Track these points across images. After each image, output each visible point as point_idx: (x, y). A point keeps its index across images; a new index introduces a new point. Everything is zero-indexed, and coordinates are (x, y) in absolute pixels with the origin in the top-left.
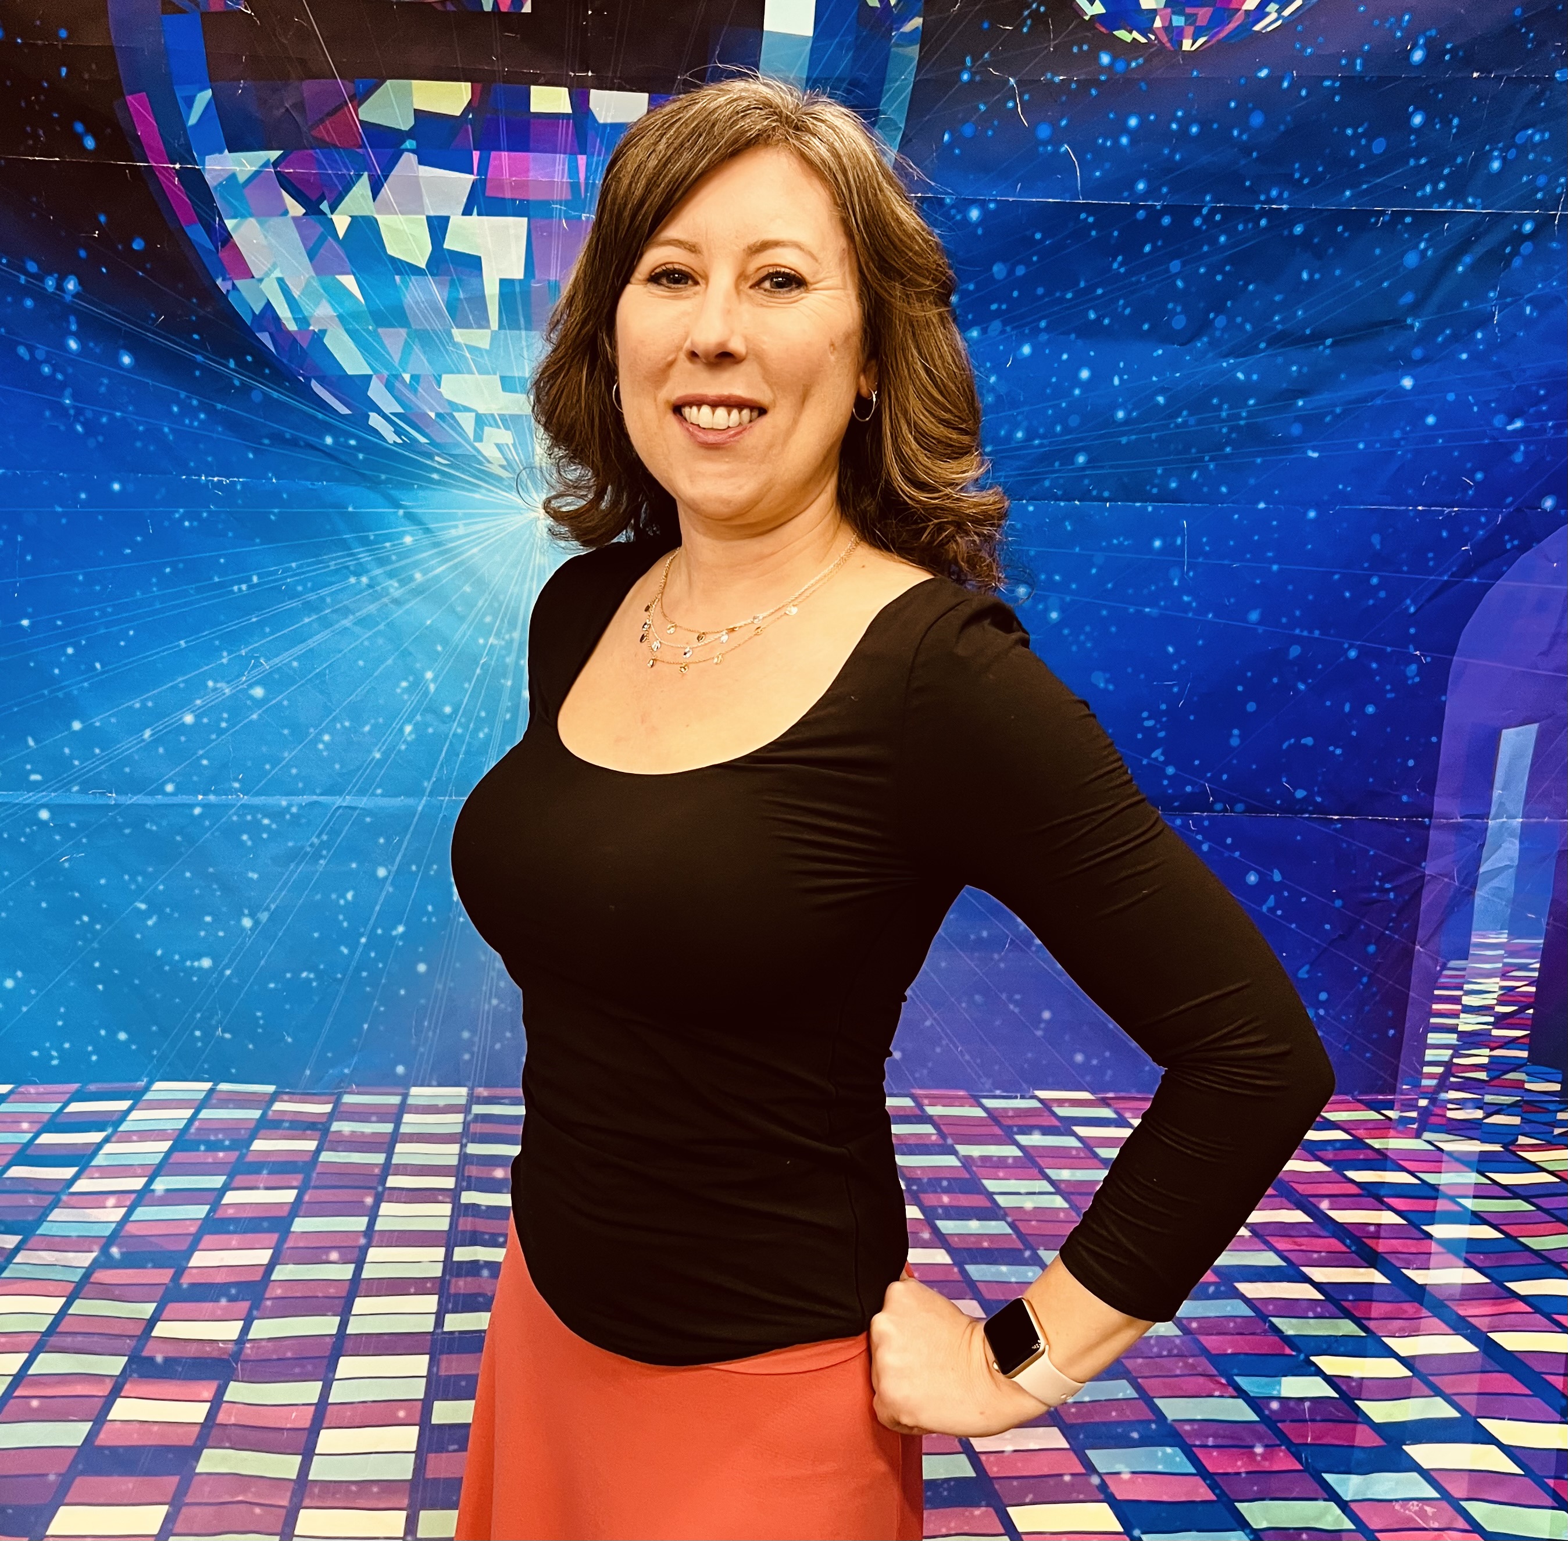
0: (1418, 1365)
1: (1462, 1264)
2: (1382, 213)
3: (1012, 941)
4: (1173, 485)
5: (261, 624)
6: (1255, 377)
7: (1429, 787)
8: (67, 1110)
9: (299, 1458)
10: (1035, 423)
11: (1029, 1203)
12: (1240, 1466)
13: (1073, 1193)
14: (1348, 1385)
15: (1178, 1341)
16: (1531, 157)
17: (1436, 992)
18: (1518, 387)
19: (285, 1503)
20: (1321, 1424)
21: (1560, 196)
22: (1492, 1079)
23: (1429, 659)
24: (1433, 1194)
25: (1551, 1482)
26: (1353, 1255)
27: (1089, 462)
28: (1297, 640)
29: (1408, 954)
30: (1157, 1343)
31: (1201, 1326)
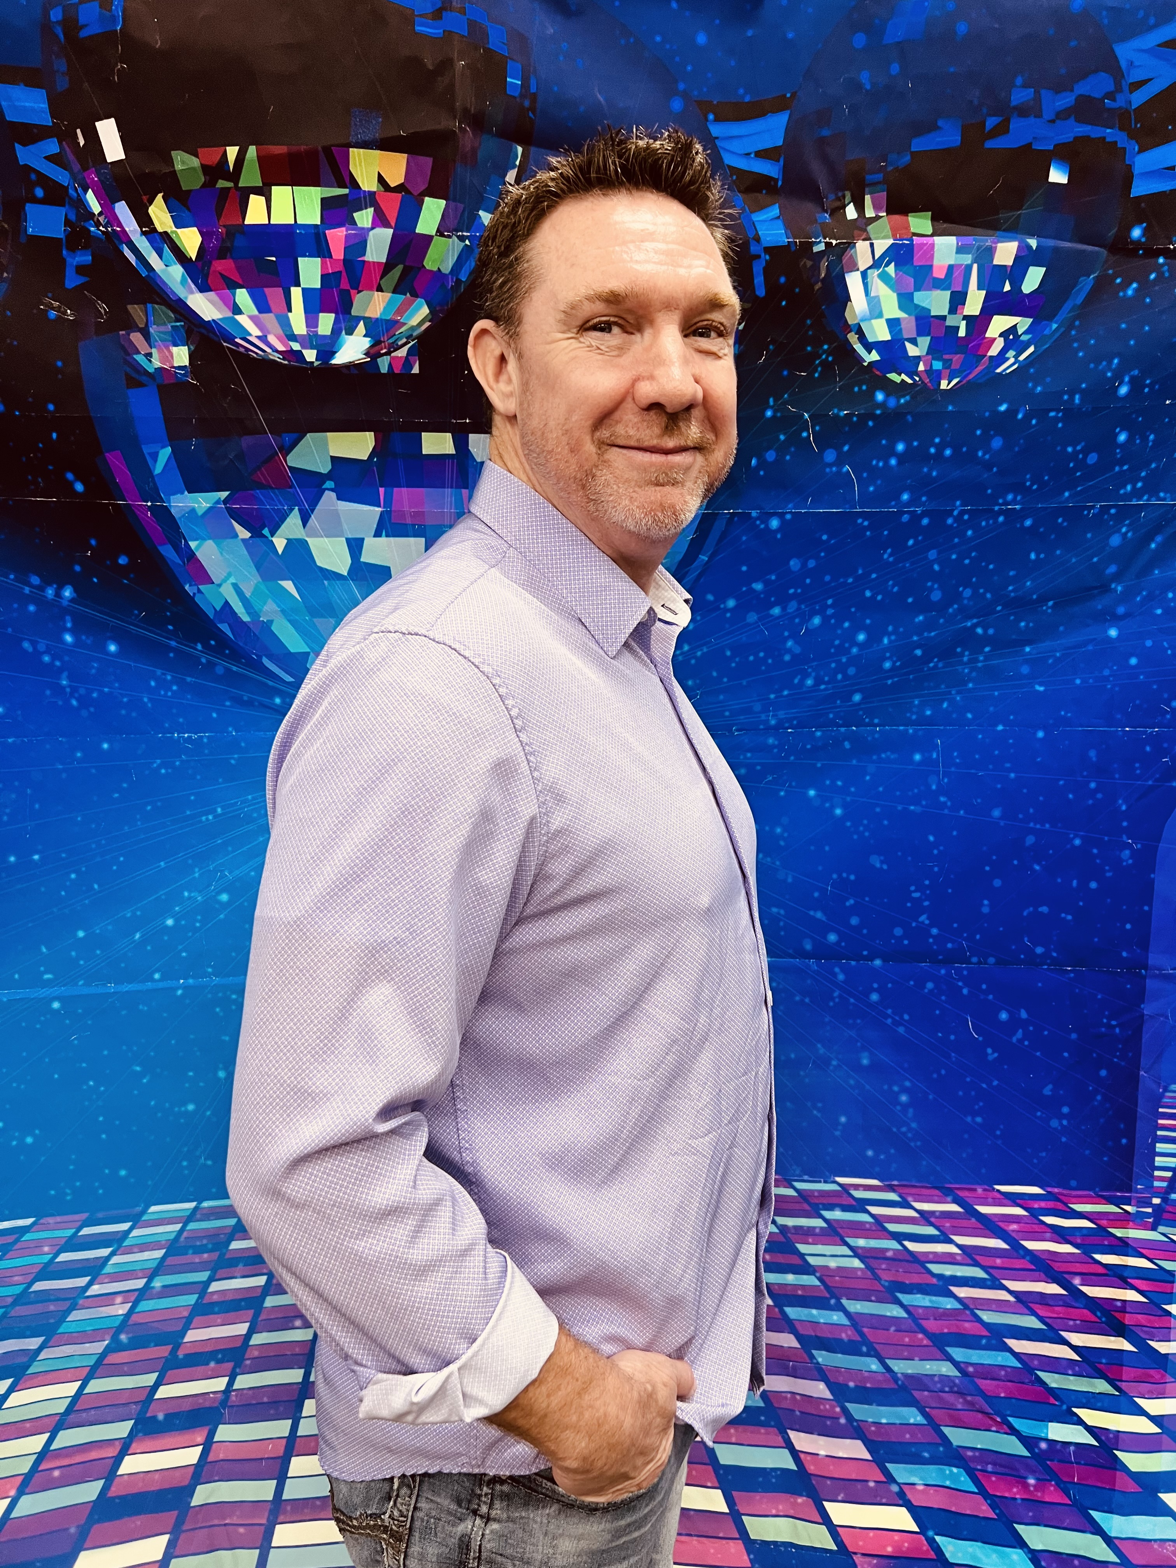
0: (1166, 1424)
2: (1093, 507)
3: (814, 1062)
4: (926, 713)
5: (225, 844)
6: (991, 631)
7: (1144, 945)
8: (80, 1234)
9: (273, 1484)
11: (833, 1264)
12: (1016, 1492)
13: (868, 1257)
14: (1106, 1436)
15: (957, 1381)
17: (1161, 1110)
19: (263, 1521)
20: (1085, 1467)
23: (1139, 846)
24: (1167, 1278)
26: (1104, 1324)
27: (863, 698)
28: (1032, 832)
29: (1135, 1079)
30: (940, 1381)
31: (976, 1371)
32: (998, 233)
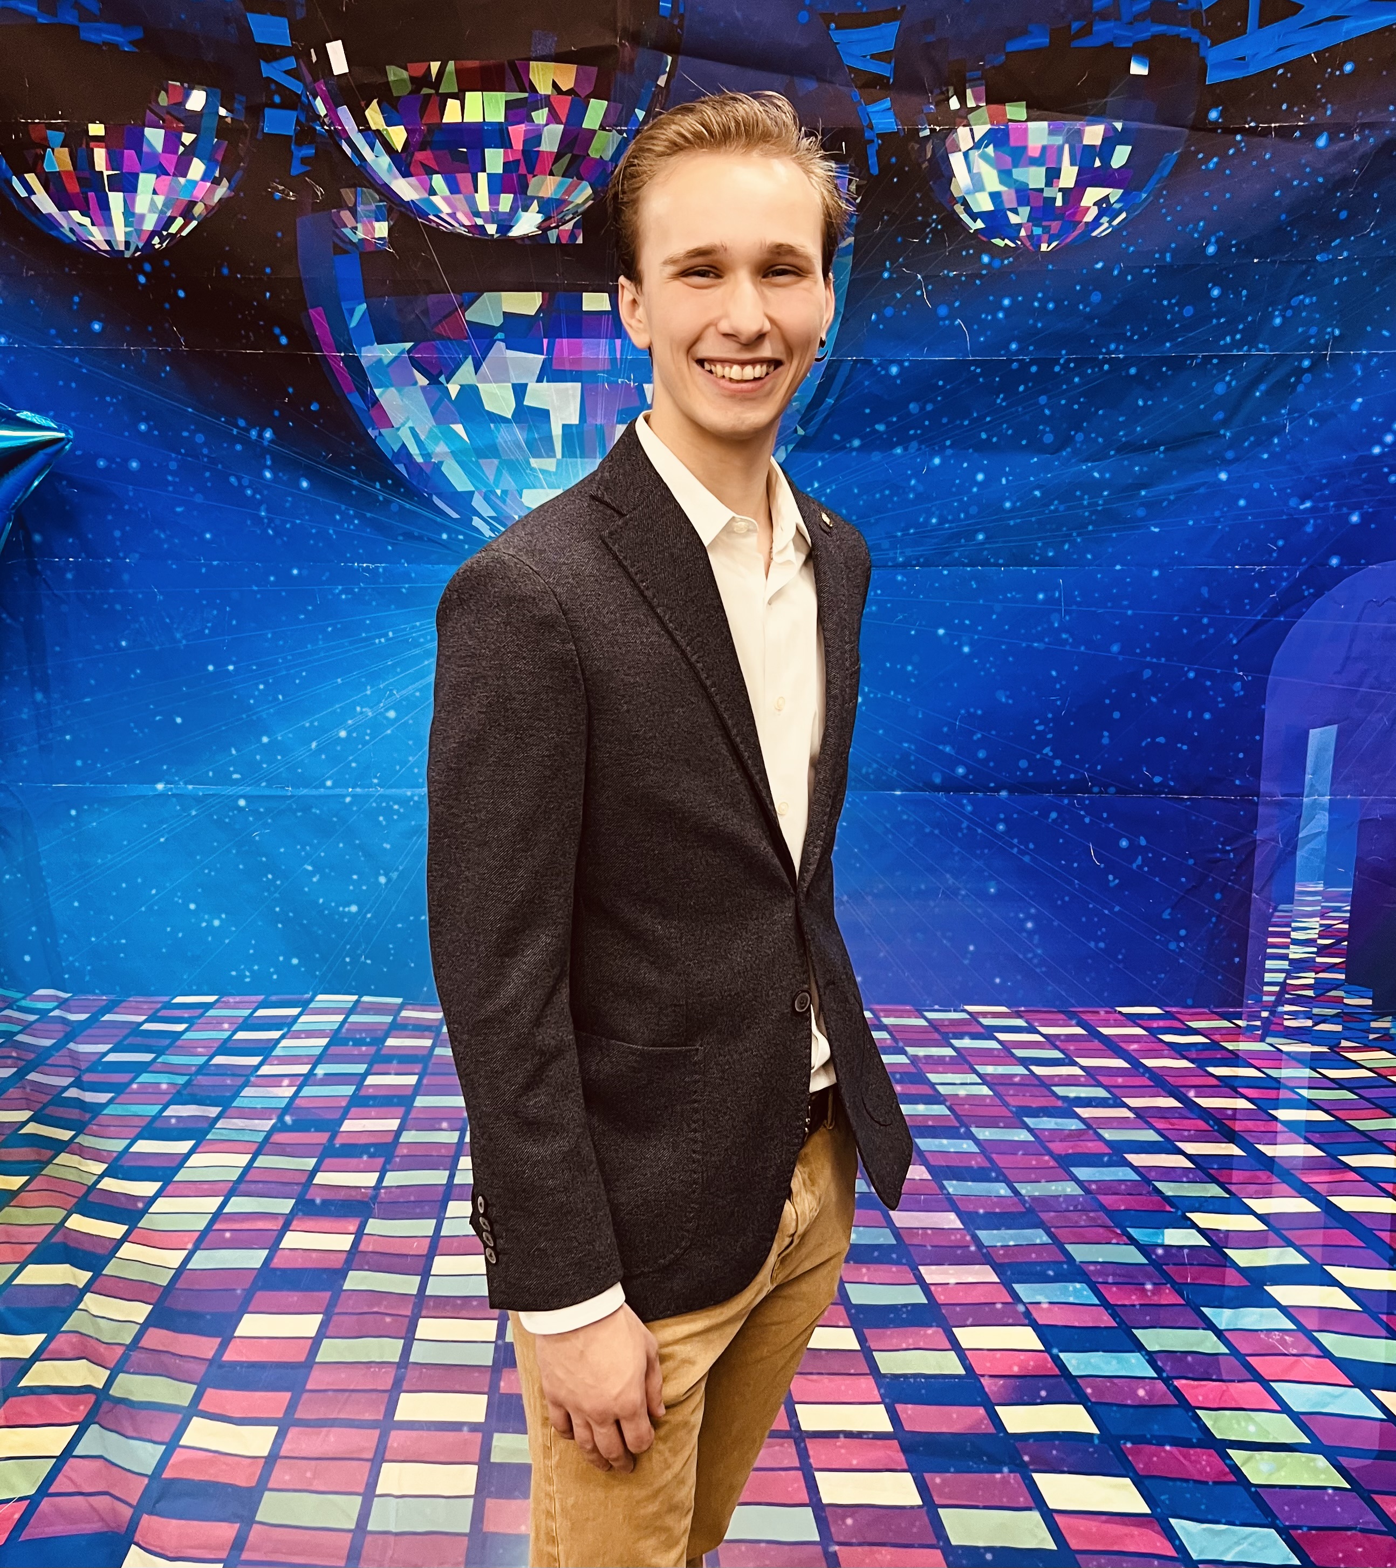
0: (1272, 1222)
1: (1302, 1141)
2: (1196, 357)
3: (944, 893)
4: (1051, 554)
5: (394, 666)
6: (1107, 475)
7: (1256, 773)
8: (256, 1014)
9: (418, 1279)
10: (945, 512)
11: (963, 1093)
12: (1134, 1299)
13: (997, 1084)
14: (1217, 1236)
15: (1081, 1199)
16: (1304, 314)
17: (1270, 929)
18: (1306, 478)
19: (409, 1313)
20: (1197, 1267)
21: (1328, 341)
22: (1317, 996)
23: (1250, 678)
24: (1275, 1085)
25: (1384, 1317)
26: (1216, 1134)
27: (987, 538)
28: (1150, 665)
29: (1247, 900)
30: (1065, 1201)
31: (1099, 1188)
32: (1087, 118)
